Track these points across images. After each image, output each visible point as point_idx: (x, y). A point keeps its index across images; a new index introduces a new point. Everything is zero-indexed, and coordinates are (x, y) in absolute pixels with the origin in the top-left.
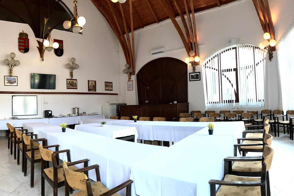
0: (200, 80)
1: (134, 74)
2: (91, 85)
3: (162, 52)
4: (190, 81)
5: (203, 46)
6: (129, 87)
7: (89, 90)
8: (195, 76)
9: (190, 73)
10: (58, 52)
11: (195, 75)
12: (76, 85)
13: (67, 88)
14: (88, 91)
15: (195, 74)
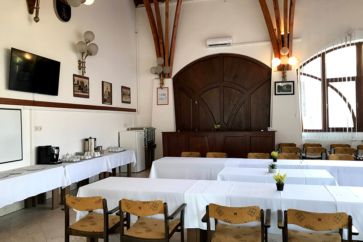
0: (293, 94)
1: (169, 77)
2: (106, 92)
3: (226, 44)
4: (276, 94)
5: (300, 40)
6: (160, 99)
7: (104, 101)
8: (285, 88)
9: (275, 83)
10: (63, 11)
11: (284, 86)
12: (87, 90)
13: (74, 94)
14: (103, 103)
15: (285, 84)
